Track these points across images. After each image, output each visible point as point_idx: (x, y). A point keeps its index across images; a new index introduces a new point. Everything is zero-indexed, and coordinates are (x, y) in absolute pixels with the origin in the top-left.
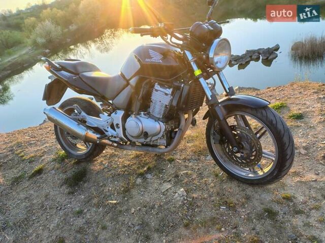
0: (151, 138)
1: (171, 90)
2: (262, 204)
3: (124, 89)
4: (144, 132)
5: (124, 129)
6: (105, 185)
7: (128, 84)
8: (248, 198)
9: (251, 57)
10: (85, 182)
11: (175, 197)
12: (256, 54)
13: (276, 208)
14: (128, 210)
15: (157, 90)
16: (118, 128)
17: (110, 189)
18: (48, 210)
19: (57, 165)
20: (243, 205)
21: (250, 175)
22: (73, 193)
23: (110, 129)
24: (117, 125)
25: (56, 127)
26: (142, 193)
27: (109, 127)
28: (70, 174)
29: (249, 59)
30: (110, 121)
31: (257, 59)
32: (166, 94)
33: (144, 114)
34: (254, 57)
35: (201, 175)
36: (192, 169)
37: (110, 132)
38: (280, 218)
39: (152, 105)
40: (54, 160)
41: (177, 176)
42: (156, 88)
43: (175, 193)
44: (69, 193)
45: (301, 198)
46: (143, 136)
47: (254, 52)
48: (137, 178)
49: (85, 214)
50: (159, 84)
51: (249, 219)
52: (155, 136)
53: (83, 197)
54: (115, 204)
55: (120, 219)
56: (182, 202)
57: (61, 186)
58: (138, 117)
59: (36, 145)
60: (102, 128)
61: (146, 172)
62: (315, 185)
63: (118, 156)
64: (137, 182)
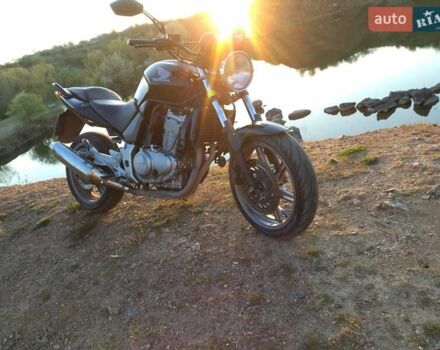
0: (162, 178)
1: (185, 117)
2: (282, 260)
3: (134, 117)
4: (153, 169)
6: (112, 239)
7: (138, 110)
8: (268, 253)
9: (397, 101)
10: (91, 235)
11: (186, 252)
12: (406, 97)
13: (297, 264)
14: (129, 265)
15: (169, 118)
16: (127, 165)
18: (43, 264)
19: (67, 217)
20: (258, 261)
22: (74, 246)
23: (119, 169)
24: (127, 162)
25: (67, 169)
27: (119, 166)
28: (78, 226)
29: (395, 104)
30: (118, 158)
31: (407, 105)
32: (179, 123)
33: (154, 148)
34: (402, 102)
35: (224, 229)
36: (218, 223)
37: (120, 172)
38: (296, 275)
39: (165, 137)
40: (65, 211)
41: (197, 230)
43: (189, 248)
44: (70, 247)
45: (330, 254)
46: (152, 175)
47: (401, 94)
48: (151, 231)
49: (81, 268)
50: (172, 110)
51: (260, 276)
52: (166, 175)
53: (84, 251)
54: (116, 258)
55: (117, 274)
56: (193, 257)
57: (65, 239)
58: (148, 151)
59: (52, 196)
60: (111, 167)
61: (163, 226)
62: (353, 239)
63: (139, 209)
64: (150, 236)
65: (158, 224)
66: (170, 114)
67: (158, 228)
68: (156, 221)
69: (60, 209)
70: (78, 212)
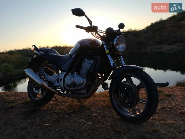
0: (78, 87)
1: (93, 61)
4: (74, 83)
5: (64, 82)
6: (46, 117)
7: (71, 57)
11: (85, 126)
13: (147, 136)
15: (85, 61)
16: (61, 81)
17: (48, 118)
19: (23, 105)
20: (125, 133)
21: (133, 115)
22: (25, 118)
24: (61, 79)
26: (66, 122)
27: (56, 81)
28: (28, 110)
30: (57, 77)
32: (90, 63)
33: (76, 73)
35: (104, 117)
36: (100, 114)
37: (56, 84)
39: (82, 69)
42: (85, 60)
43: (86, 124)
44: (23, 118)
46: (73, 86)
48: (65, 115)
49: (28, 129)
52: (80, 86)
53: (30, 121)
54: (48, 126)
55: (48, 133)
56: (89, 128)
57: (21, 115)
58: (73, 75)
59: (16, 96)
60: (52, 81)
61: (72, 113)
62: (173, 125)
63: (59, 105)
64: (65, 117)
65: (69, 112)
66: (86, 59)
67: (69, 114)
68: (68, 111)
69: (20, 102)
70: (29, 104)
